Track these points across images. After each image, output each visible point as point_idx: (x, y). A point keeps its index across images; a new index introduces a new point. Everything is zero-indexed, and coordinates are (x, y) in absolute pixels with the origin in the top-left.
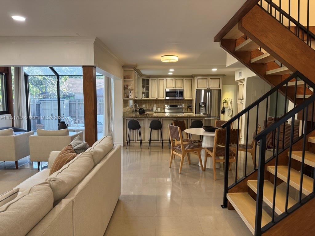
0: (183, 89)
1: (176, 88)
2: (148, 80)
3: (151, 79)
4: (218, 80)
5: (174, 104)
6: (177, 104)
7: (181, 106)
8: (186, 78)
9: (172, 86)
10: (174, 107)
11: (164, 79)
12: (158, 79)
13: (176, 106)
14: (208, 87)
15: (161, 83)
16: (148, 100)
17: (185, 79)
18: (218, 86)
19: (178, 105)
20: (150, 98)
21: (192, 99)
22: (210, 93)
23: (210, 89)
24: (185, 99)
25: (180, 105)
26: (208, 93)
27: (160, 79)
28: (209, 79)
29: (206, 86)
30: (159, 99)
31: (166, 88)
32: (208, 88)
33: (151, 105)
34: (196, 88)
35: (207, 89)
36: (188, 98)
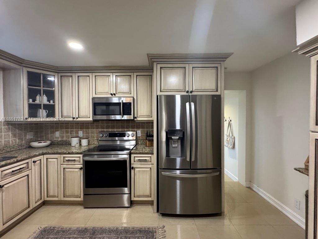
0: (133, 97)
1: (117, 96)
3: (60, 75)
4: (214, 71)
8: (138, 74)
9: (107, 90)
11: (90, 75)
12: (77, 74)
14: (187, 89)
17: (135, 74)
18: (213, 87)
20: (57, 117)
21: (153, 118)
22: (193, 104)
23: (194, 93)
24: (139, 119)
26: (187, 104)
27: (80, 74)
28: (189, 67)
30: (79, 119)
31: (94, 96)
32: (187, 92)
34: (157, 92)
35: (185, 94)
36: (143, 116)
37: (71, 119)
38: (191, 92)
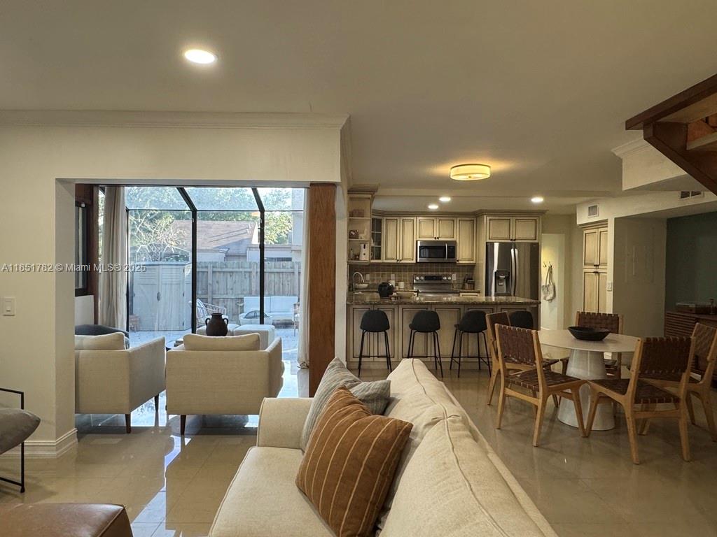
0: (456, 241)
1: (440, 239)
2: (380, 222)
3: (385, 218)
4: (534, 222)
5: (434, 273)
6: (440, 273)
7: (450, 278)
8: (461, 218)
9: (430, 233)
10: (433, 280)
11: (415, 219)
12: (402, 218)
13: (439, 278)
14: (511, 238)
15: (408, 226)
16: (378, 265)
17: (458, 219)
18: (533, 236)
19: (444, 276)
20: (383, 260)
21: (474, 262)
22: (516, 250)
23: (516, 241)
24: (460, 262)
25: (447, 276)
26: (512, 250)
27: (404, 218)
28: (513, 219)
29: (507, 236)
30: (402, 262)
31: (418, 239)
32: (511, 240)
33: (383, 274)
34: (485, 239)
36: (465, 260)
37: (395, 261)
38: (515, 240)
